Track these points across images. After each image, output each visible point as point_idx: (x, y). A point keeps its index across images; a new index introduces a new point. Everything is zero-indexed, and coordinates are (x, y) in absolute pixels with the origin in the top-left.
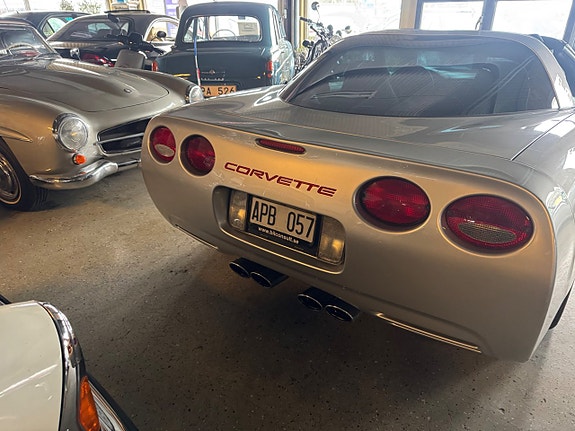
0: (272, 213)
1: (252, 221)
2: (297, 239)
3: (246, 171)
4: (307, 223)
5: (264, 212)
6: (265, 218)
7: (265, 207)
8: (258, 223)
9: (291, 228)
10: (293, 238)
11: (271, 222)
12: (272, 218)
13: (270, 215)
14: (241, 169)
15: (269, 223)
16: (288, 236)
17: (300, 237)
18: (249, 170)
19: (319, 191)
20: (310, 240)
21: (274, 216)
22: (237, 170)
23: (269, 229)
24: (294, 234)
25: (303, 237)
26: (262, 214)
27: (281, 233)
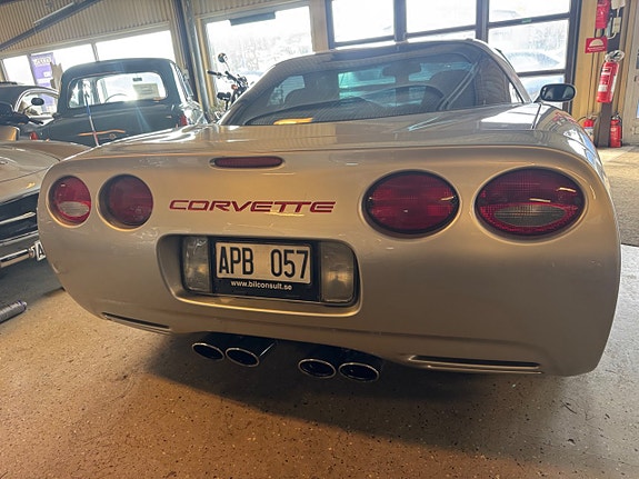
0: (248, 257)
1: (219, 275)
2: (288, 284)
3: (203, 206)
4: (298, 260)
5: (236, 258)
6: (238, 267)
7: (236, 253)
8: (230, 276)
9: (277, 271)
10: (283, 283)
11: (248, 269)
12: (248, 265)
13: (245, 261)
14: (194, 205)
15: (245, 272)
16: (275, 283)
17: (292, 280)
18: (207, 203)
19: (312, 210)
20: (307, 280)
21: (251, 261)
22: (190, 208)
23: (247, 281)
24: (283, 278)
25: (296, 279)
26: (233, 262)
27: (265, 282)
